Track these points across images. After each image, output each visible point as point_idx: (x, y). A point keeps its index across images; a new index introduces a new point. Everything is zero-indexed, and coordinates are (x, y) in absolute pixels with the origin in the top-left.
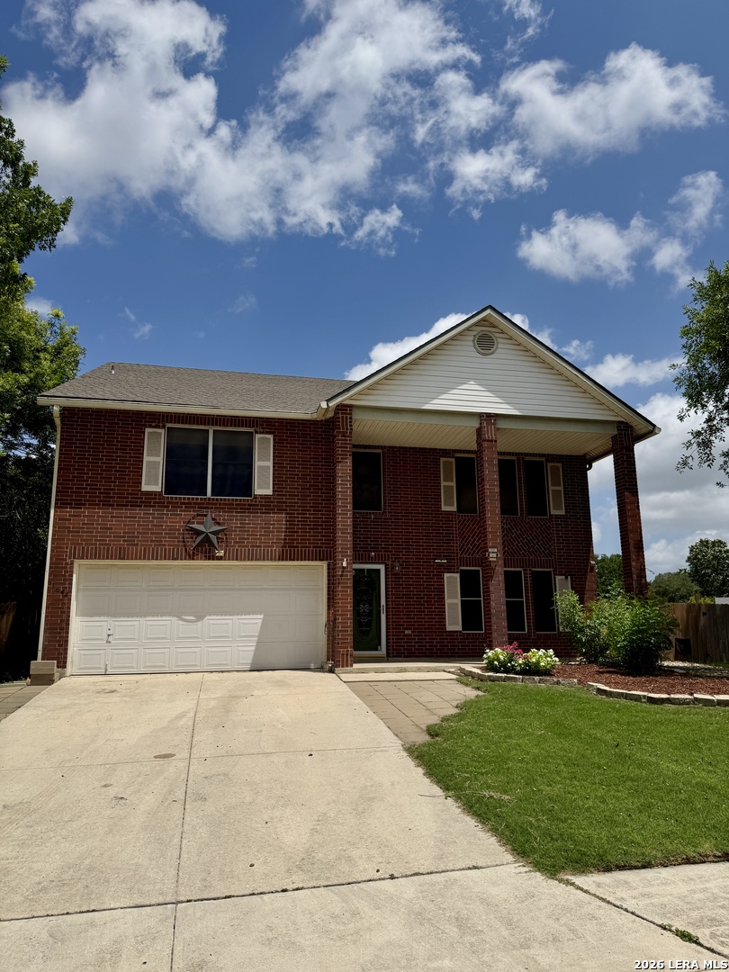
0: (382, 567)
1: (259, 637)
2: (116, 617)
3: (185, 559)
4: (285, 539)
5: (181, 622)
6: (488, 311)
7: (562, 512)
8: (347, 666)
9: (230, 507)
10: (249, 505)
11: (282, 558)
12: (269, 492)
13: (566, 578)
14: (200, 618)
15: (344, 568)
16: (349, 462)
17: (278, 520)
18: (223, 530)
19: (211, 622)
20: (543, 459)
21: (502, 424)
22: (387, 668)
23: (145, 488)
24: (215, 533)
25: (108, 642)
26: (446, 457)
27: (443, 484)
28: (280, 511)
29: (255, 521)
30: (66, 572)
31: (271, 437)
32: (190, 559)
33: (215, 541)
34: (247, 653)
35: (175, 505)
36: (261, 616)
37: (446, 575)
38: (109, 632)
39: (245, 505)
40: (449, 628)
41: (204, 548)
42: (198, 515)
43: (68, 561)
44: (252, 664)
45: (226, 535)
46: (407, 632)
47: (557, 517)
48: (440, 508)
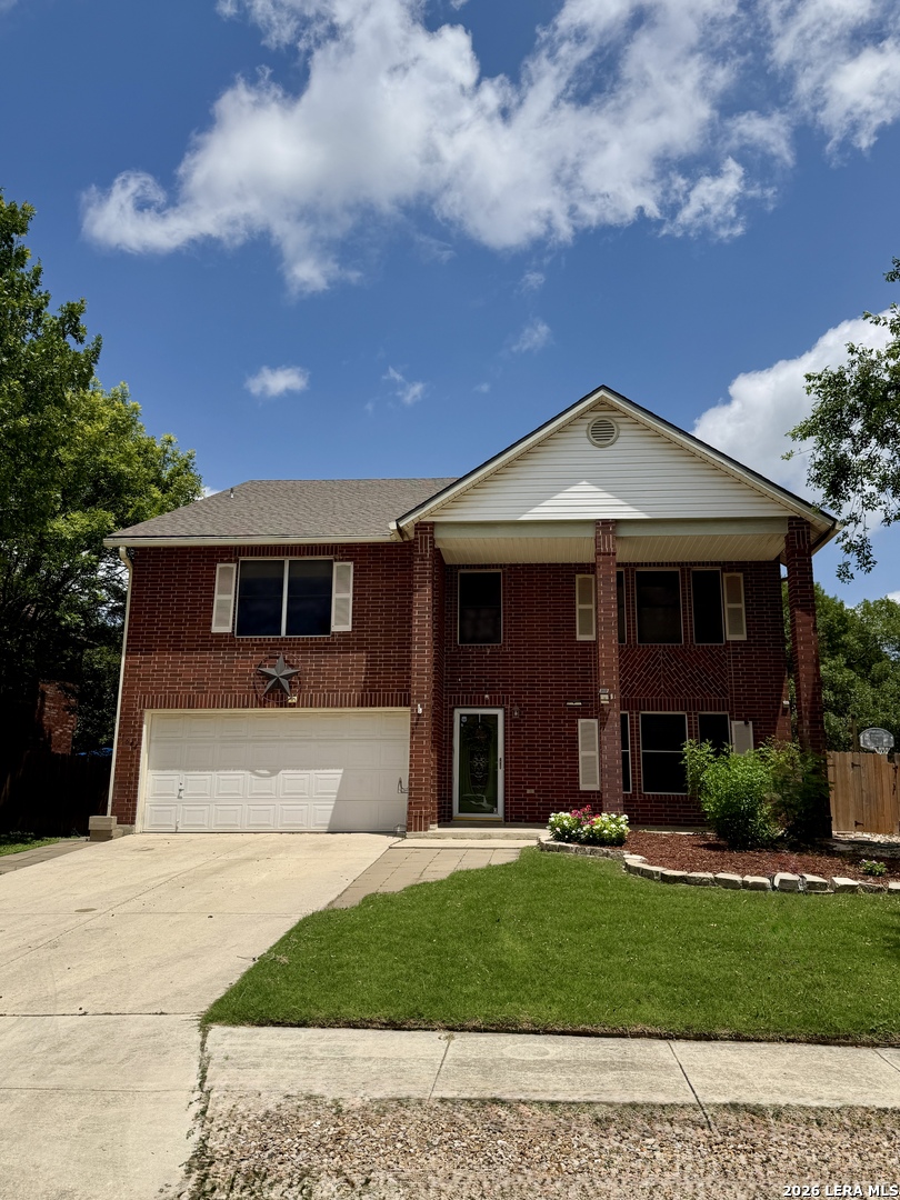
0: (499, 713)
1: (339, 794)
2: (188, 770)
3: (256, 707)
4: (365, 682)
5: (253, 777)
6: (602, 393)
7: (743, 637)
8: (420, 830)
9: (305, 647)
10: (326, 644)
11: (361, 704)
12: (348, 628)
13: (746, 723)
14: (274, 772)
15: (419, 715)
16: (428, 590)
17: (358, 660)
18: (296, 673)
19: (286, 777)
20: (718, 569)
21: (624, 532)
22: (468, 834)
23: (215, 629)
24: (287, 677)
25: (180, 797)
26: (584, 573)
27: (579, 607)
28: (361, 649)
29: (332, 663)
30: (136, 722)
31: (351, 564)
32: (261, 707)
33: (287, 687)
34: (324, 812)
35: (247, 647)
36: (341, 771)
37: (581, 721)
38: (181, 787)
39: (321, 644)
40: (583, 787)
41: (275, 695)
42: (270, 657)
43: (138, 711)
44: (330, 825)
45: (299, 678)
46: (529, 791)
47: (736, 643)
48: (575, 637)
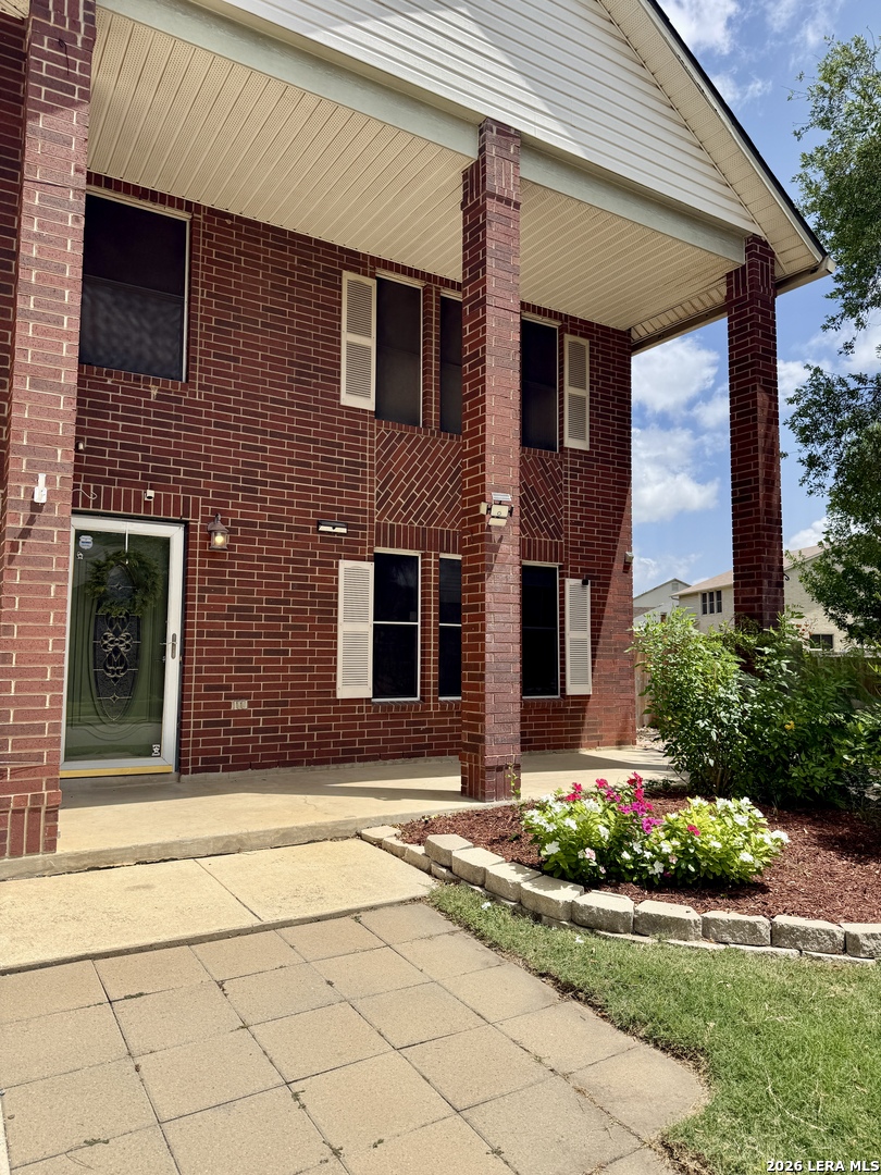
0: (176, 534)
8: (34, 850)
13: (584, 585)
20: (554, 324)
21: (529, 171)
26: (357, 271)
27: (347, 337)
37: (344, 565)
40: (343, 692)
46: (236, 705)
47: (576, 453)
48: (338, 397)
